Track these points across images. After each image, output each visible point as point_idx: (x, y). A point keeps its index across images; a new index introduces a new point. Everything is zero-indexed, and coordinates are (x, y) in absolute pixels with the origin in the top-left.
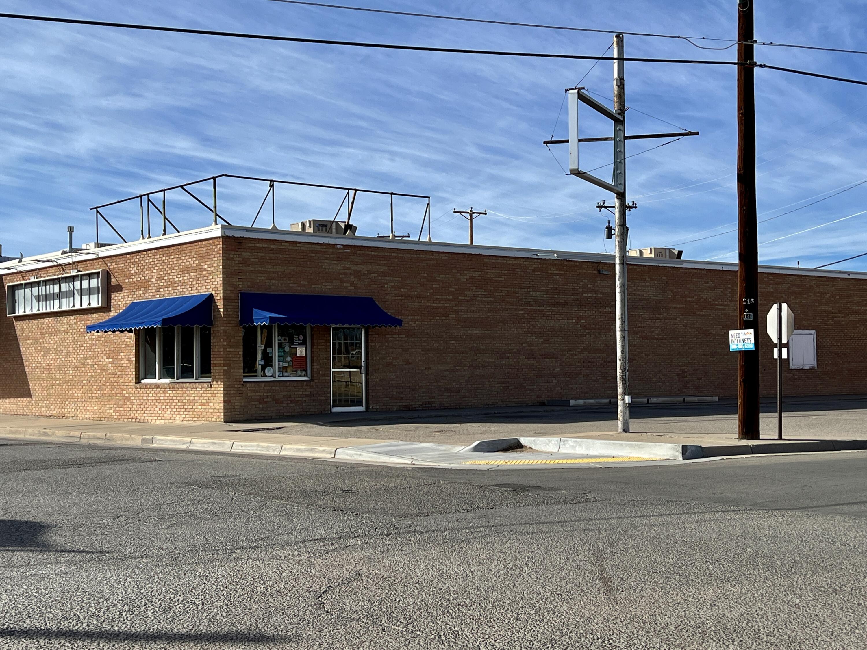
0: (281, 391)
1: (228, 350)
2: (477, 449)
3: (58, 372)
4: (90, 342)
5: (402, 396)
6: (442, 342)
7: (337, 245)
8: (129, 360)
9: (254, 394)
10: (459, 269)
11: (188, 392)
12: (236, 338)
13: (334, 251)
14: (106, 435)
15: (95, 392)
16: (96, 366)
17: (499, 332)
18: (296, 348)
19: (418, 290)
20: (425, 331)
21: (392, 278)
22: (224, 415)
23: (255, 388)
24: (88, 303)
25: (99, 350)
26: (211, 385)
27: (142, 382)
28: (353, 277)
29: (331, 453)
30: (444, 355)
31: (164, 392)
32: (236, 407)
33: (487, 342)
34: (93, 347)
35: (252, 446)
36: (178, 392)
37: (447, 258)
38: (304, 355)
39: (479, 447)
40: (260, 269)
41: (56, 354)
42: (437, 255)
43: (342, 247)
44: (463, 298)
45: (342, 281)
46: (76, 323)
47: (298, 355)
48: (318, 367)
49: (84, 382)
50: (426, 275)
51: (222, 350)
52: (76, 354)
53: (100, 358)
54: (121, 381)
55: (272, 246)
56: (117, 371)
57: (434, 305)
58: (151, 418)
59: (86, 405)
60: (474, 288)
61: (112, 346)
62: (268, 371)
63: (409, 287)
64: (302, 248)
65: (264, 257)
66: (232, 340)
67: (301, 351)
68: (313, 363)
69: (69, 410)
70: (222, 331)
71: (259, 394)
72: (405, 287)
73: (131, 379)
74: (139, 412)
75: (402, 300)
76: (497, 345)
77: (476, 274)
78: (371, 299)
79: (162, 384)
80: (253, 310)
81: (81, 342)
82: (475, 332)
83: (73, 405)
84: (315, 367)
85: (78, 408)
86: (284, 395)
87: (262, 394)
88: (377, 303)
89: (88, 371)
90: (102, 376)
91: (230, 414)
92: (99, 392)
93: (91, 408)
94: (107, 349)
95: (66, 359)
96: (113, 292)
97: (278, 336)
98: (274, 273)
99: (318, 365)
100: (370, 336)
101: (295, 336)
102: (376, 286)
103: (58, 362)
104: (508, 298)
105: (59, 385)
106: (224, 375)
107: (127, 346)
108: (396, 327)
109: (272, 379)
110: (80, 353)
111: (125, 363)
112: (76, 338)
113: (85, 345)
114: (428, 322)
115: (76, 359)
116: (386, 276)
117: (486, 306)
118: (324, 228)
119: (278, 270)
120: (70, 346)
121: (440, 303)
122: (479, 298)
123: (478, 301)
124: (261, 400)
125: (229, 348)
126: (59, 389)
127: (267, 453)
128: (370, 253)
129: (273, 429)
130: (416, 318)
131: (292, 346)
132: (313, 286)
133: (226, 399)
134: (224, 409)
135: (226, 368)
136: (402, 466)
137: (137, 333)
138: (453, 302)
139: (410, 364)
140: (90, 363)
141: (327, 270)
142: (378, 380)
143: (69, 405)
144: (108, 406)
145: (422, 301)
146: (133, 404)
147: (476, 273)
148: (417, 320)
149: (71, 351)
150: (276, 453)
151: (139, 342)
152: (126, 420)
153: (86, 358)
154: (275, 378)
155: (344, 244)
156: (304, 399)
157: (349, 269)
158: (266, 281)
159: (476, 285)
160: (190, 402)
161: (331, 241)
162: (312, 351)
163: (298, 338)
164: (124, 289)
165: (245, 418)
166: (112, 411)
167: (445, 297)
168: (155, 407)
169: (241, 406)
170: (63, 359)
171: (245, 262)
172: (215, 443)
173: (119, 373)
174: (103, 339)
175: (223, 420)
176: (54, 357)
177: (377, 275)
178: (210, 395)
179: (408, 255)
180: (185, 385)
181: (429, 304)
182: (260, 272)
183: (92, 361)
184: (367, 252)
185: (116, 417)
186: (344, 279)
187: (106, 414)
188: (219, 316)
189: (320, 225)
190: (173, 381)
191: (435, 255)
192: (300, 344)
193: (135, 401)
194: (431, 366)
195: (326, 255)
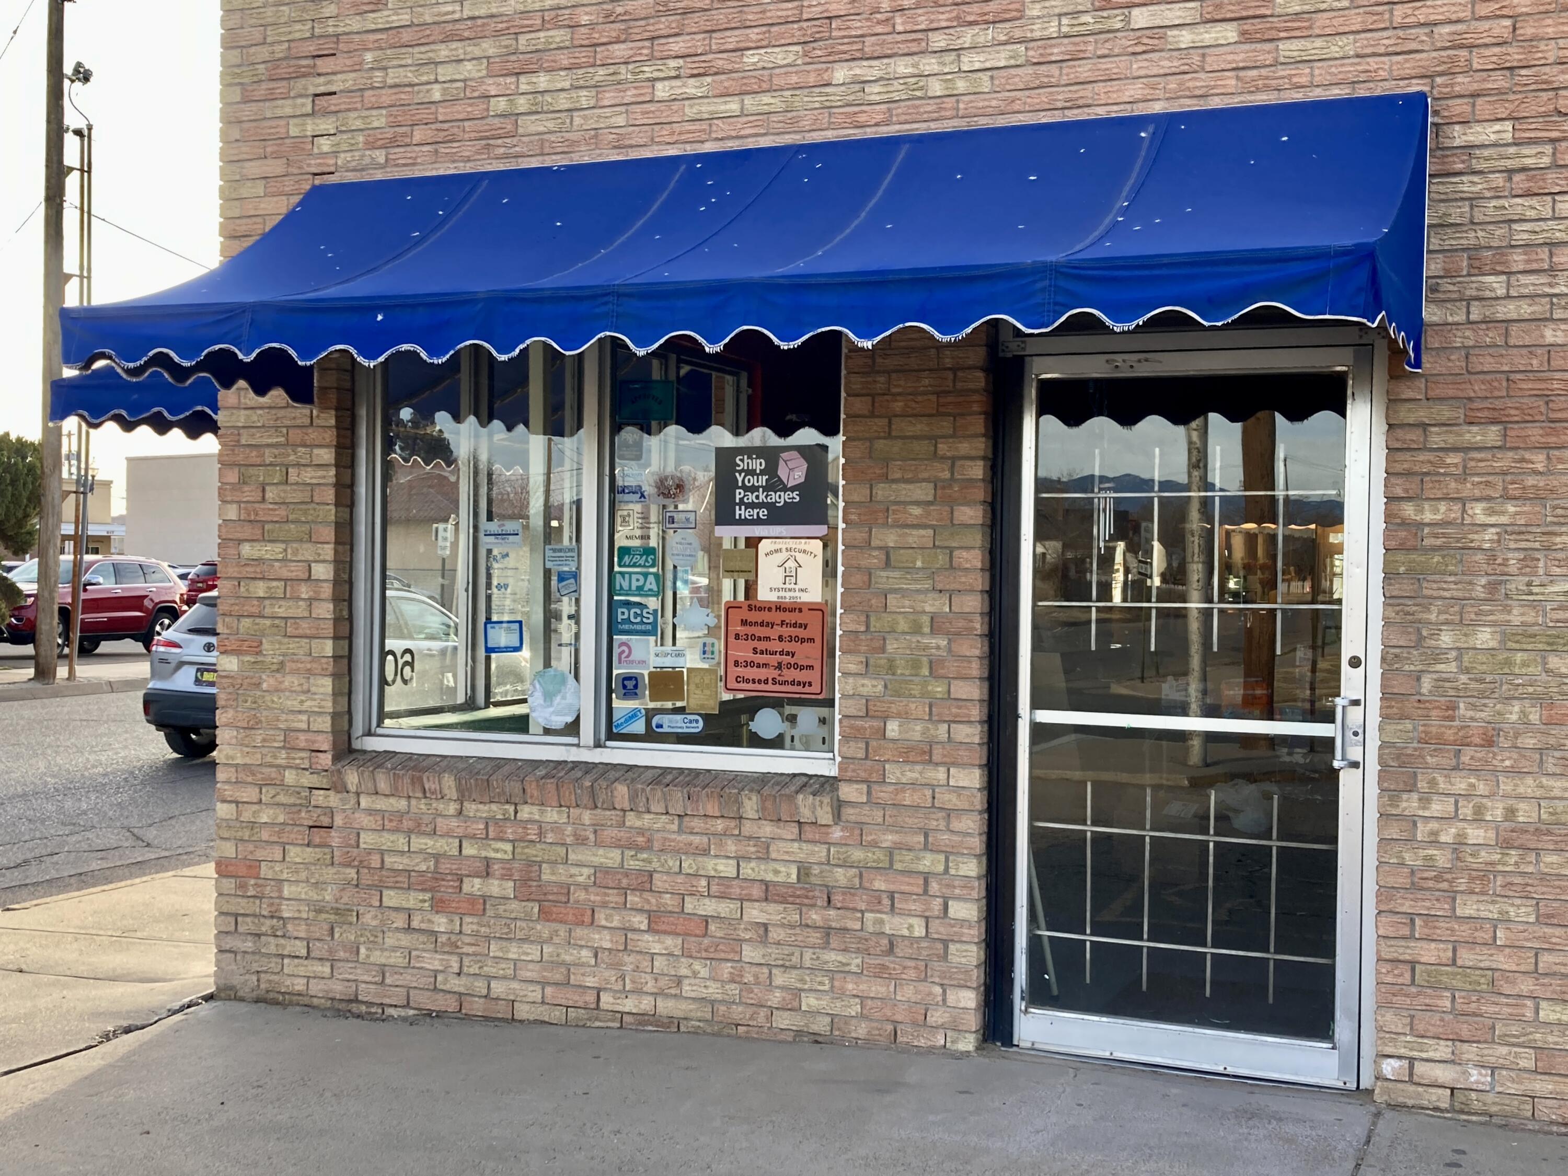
38: (814, 595)
47: (766, 596)
67: (790, 567)
86: (598, 870)
133: (229, 850)
134: (216, 914)
135: (229, 663)
156: (755, 913)
163: (771, 469)
192: (778, 516)
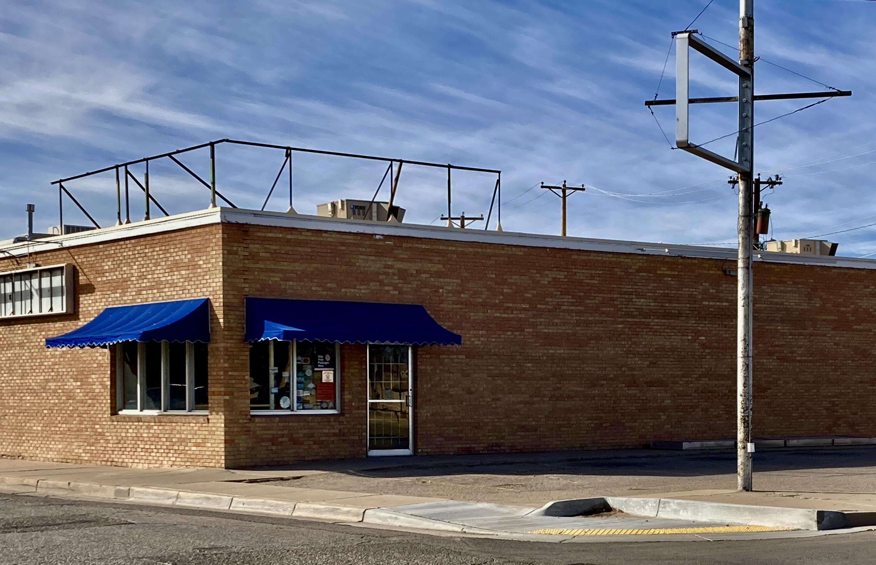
0: (301, 429)
1: (230, 373)
2: (550, 512)
3: (12, 398)
4: (52, 360)
5: (460, 435)
6: (514, 365)
7: (376, 235)
8: (102, 384)
9: (265, 432)
10: (539, 268)
11: (178, 428)
12: (241, 358)
13: (373, 243)
14: (69, 483)
15: (60, 425)
16: (60, 391)
17: (590, 352)
18: (321, 371)
19: (484, 296)
20: (493, 351)
21: (448, 280)
22: (225, 459)
23: (265, 425)
24: (50, 307)
25: (64, 370)
26: (208, 419)
27: (120, 413)
28: (396, 278)
29: (358, 515)
30: (517, 382)
31: (149, 428)
32: (241, 449)
33: (574, 365)
34: (57, 367)
35: (256, 504)
36: (166, 428)
37: (522, 254)
38: (332, 381)
39: (552, 510)
40: (273, 267)
41: (9, 375)
42: (509, 249)
43: (381, 237)
44: (543, 307)
45: (381, 282)
46: (34, 334)
47: (323, 381)
48: (350, 397)
49: (46, 412)
50: (494, 276)
51: (222, 373)
52: (34, 374)
53: (65, 380)
54: (92, 412)
55: (289, 237)
56: (87, 398)
57: (504, 315)
58: (131, 461)
59: (48, 443)
60: (559, 293)
61: (81, 365)
62: (284, 402)
63: (471, 292)
64: (329, 239)
65: (278, 251)
66: (236, 361)
67: (327, 376)
68: (344, 391)
69: (27, 448)
70: (222, 349)
71: (271, 432)
72: (466, 292)
73: (105, 409)
74: (116, 453)
75: (461, 309)
76: (587, 369)
77: (561, 276)
78: (421, 307)
79: (145, 416)
80: (264, 322)
81: (40, 358)
82: (558, 352)
83: (31, 442)
84: (346, 397)
85: (38, 446)
86: (304, 434)
87: (274, 432)
88: (429, 312)
89: (50, 398)
90: (68, 405)
91: (233, 457)
92: (64, 426)
93: (55, 446)
94: (74, 370)
95: (22, 381)
96: (82, 294)
97: (297, 356)
98: (292, 272)
99: (350, 394)
100: (418, 356)
101: (319, 356)
102: (428, 290)
103: (12, 385)
104: (603, 307)
105: (13, 414)
106: (225, 407)
107: (100, 365)
108: (453, 345)
109: (289, 413)
110: (39, 374)
111: (97, 388)
112: (35, 354)
113: (46, 364)
114: (496, 338)
115: (35, 381)
116: (440, 277)
117: (574, 318)
118: (361, 211)
119: (297, 268)
120: (27, 364)
121: (512, 313)
122: (565, 307)
123: (564, 311)
124: (273, 440)
125: (231, 371)
126: (14, 421)
127: (277, 513)
128: (419, 246)
129: (289, 479)
130: (481, 332)
131: (316, 369)
132: (343, 290)
133: (228, 438)
134: (225, 451)
135: (227, 397)
136: (449, 535)
137: (113, 349)
138: (530, 312)
139: (472, 393)
140: (53, 387)
141: (362, 269)
142: (429, 415)
143: (26, 441)
144: (76, 444)
145: (489, 311)
146: (107, 441)
147: (561, 273)
148: (482, 336)
149: (29, 371)
150: (287, 514)
151: (115, 360)
152: (99, 463)
153: (48, 381)
154: (293, 411)
155: (385, 234)
156: (331, 439)
157: (391, 267)
158: (281, 283)
159: (560, 290)
160: (182, 441)
161: (368, 230)
162: (341, 376)
163: (324, 358)
164: (96, 290)
165: (253, 464)
166: (81, 451)
167: (519, 305)
168: (136, 446)
169: (248, 448)
170: (18, 381)
171: (253, 257)
172: (209, 499)
173: (90, 401)
174: (69, 356)
175: (223, 466)
176: (7, 379)
177: (429, 276)
178: (206, 433)
179: (471, 250)
180: (174, 419)
181: (498, 315)
182: (273, 271)
183: (55, 384)
184: (417, 245)
185: (86, 458)
186: (385, 281)
187: (74, 454)
188: (218, 329)
189: (356, 207)
190: (160, 414)
191: (506, 249)
192: (326, 366)
193: (110, 438)
194: (500, 396)
195: (360, 249)
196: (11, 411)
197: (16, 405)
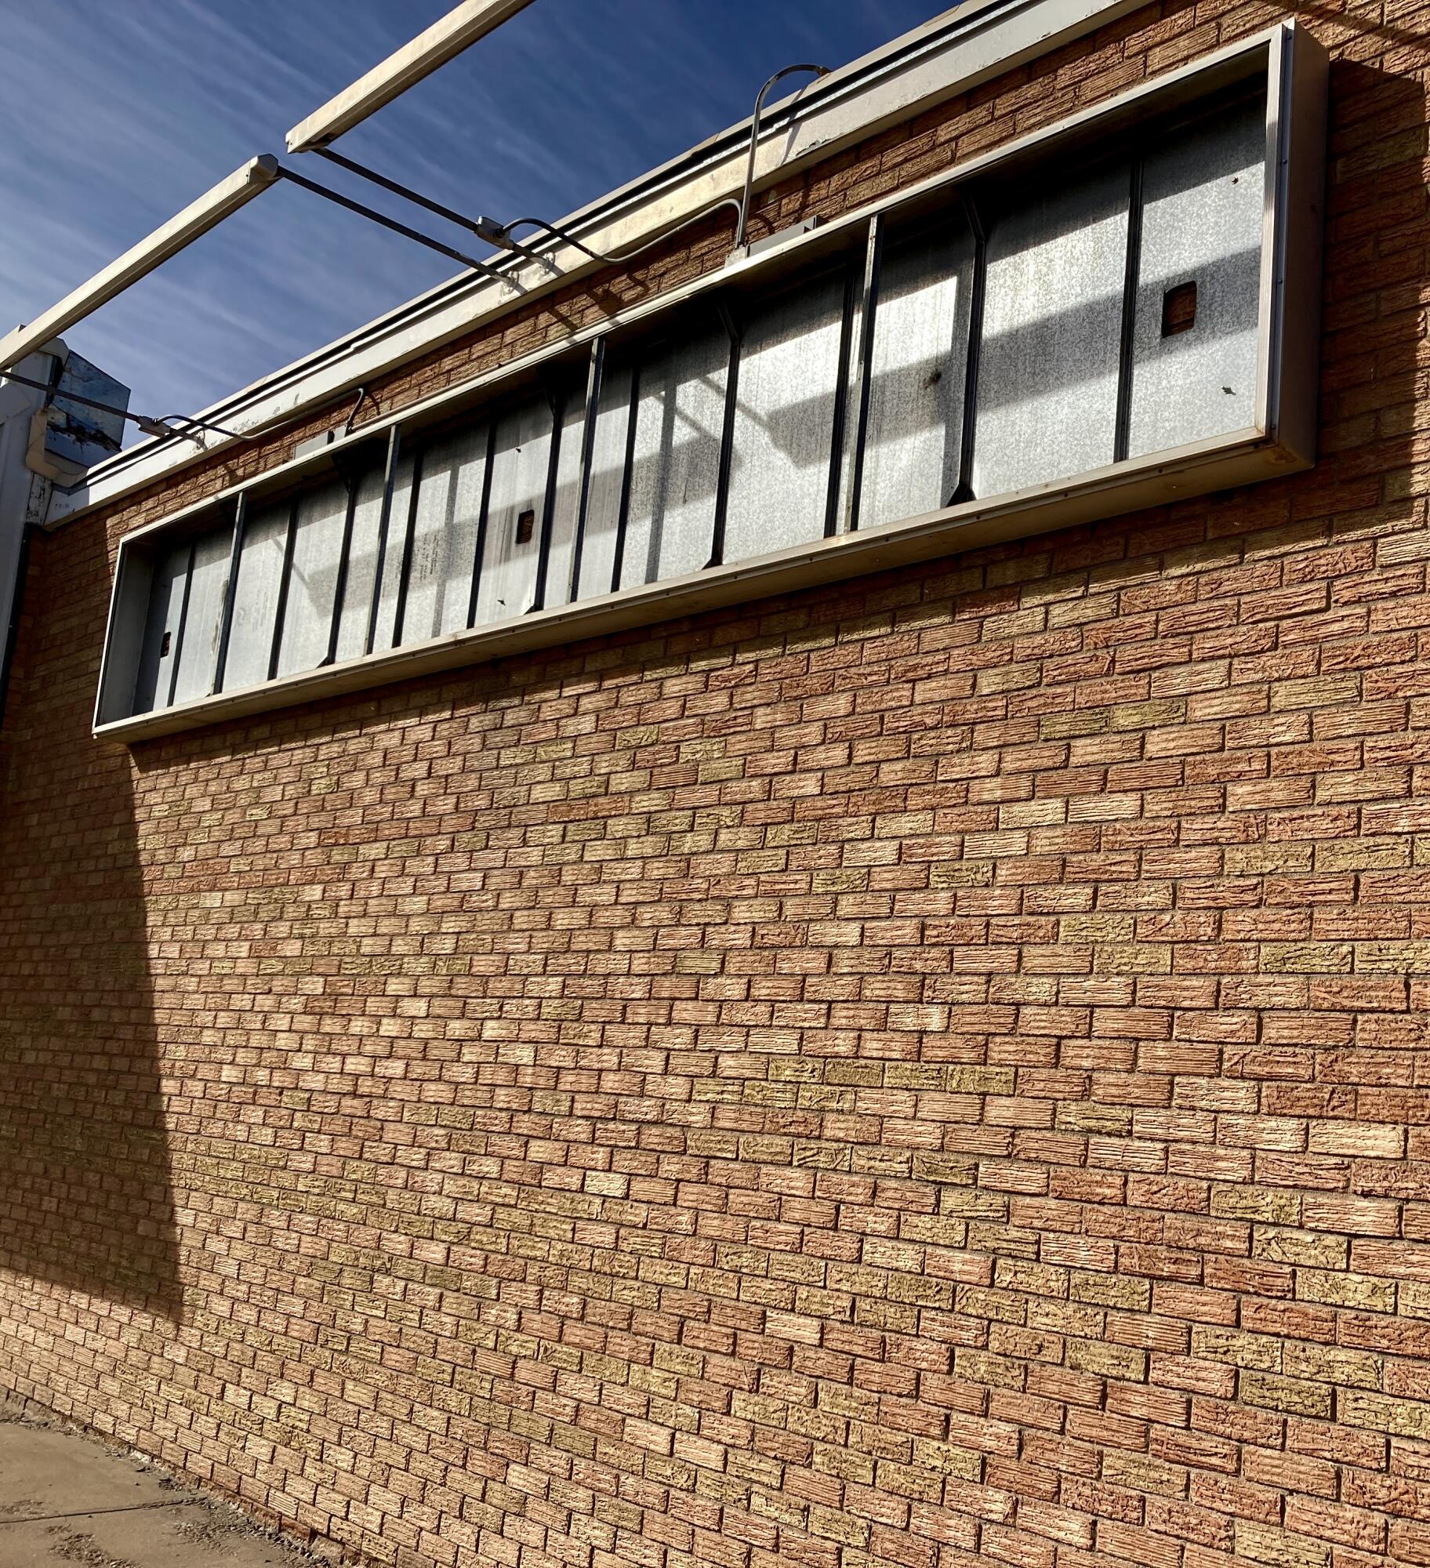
196: (434, 1253)
197: (477, 1213)
